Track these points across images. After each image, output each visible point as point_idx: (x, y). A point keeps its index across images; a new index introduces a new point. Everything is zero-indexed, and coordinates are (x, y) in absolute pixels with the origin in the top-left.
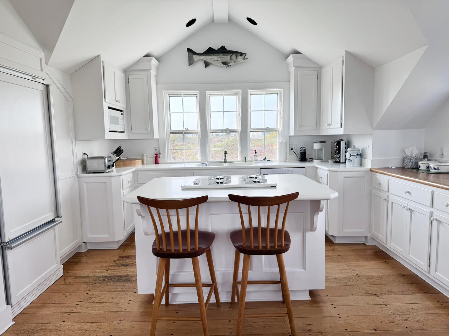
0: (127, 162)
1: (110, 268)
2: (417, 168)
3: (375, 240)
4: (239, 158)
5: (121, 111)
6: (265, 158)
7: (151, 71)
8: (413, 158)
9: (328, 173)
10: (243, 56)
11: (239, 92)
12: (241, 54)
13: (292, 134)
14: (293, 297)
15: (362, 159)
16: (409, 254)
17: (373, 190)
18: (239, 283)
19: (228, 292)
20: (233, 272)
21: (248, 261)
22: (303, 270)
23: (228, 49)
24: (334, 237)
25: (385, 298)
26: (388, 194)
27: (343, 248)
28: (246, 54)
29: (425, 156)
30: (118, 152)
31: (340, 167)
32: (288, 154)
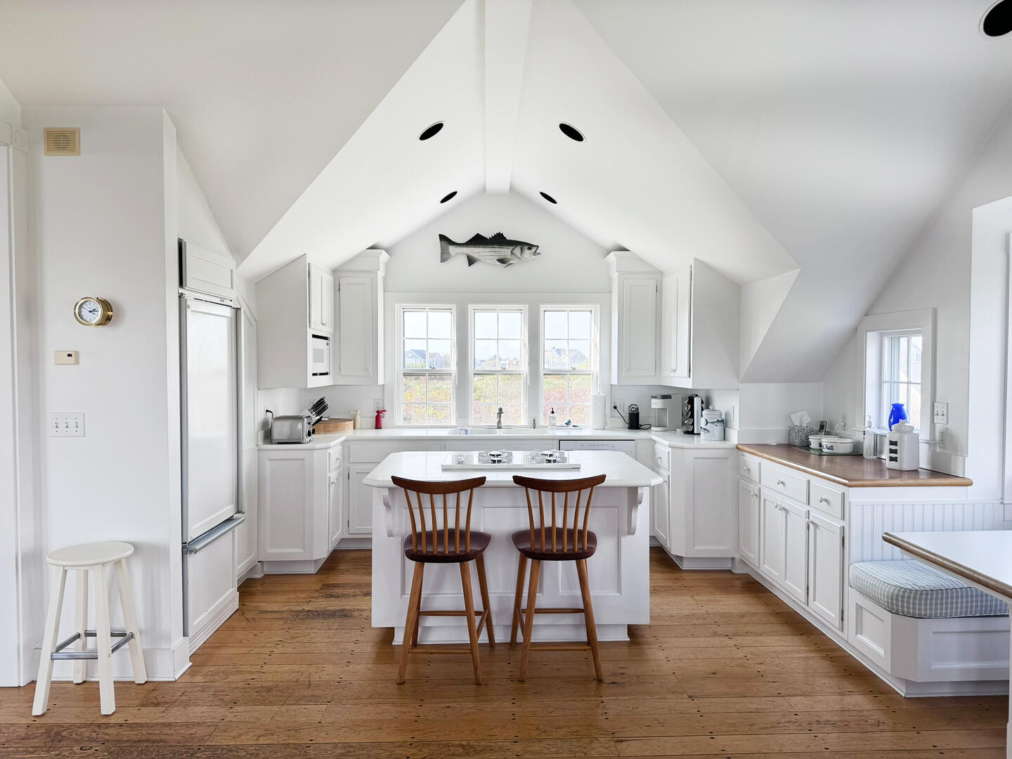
0: (331, 425)
1: (312, 600)
2: (807, 446)
3: (746, 564)
4: (524, 421)
5: (326, 338)
6: (569, 421)
7: (378, 272)
8: (801, 429)
9: (670, 449)
10: (534, 249)
11: (525, 307)
12: (530, 246)
13: (614, 382)
14: (601, 637)
15: (726, 428)
16: (786, 579)
17: (741, 480)
18: (523, 611)
19: (507, 626)
20: (514, 595)
21: (538, 570)
22: (618, 594)
23: (509, 237)
24: (681, 558)
25: (739, 640)
26: (760, 486)
27: (693, 576)
28: (538, 247)
29: (822, 427)
30: (320, 407)
31: (693, 440)
32: (608, 415)
